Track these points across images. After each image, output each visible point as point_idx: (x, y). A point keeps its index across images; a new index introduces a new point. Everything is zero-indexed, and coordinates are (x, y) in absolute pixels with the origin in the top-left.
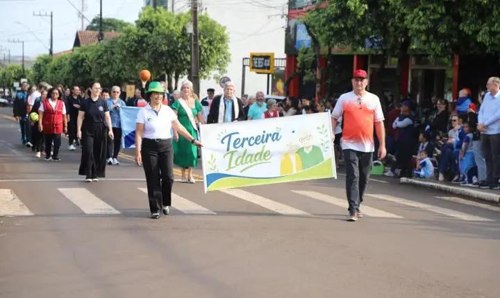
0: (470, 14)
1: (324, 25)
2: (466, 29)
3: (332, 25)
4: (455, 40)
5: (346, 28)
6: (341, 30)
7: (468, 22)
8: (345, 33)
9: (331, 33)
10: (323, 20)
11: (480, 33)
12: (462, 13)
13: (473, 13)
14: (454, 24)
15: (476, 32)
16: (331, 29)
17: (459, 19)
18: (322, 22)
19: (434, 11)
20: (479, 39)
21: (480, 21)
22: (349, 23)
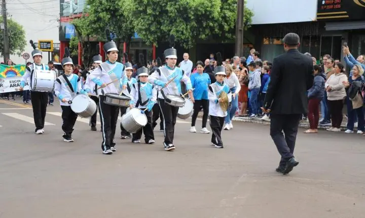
0: (166, 21)
1: (88, 26)
2: (164, 29)
3: (93, 26)
4: (159, 34)
5: (100, 28)
6: (97, 29)
7: (165, 25)
8: (99, 30)
9: (92, 30)
10: (87, 24)
11: (172, 31)
12: (162, 21)
13: (167, 21)
14: (159, 26)
15: (170, 31)
16: (92, 28)
17: (160, 24)
19: (148, 19)
20: (171, 33)
21: (171, 25)
22: (102, 25)
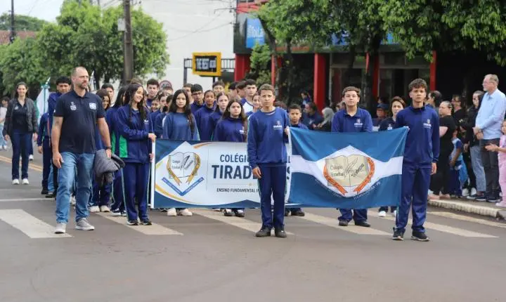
0: (453, 4)
1: (285, 19)
2: (447, 21)
3: (295, 19)
4: (437, 34)
5: (310, 22)
6: (305, 24)
7: (451, 13)
8: (308, 28)
9: (293, 28)
10: (284, 14)
11: (465, 25)
12: (444, 4)
13: (457, 3)
14: (436, 16)
15: (461, 25)
16: (293, 23)
17: (440, 10)
18: (283, 16)
20: (464, 33)
21: (464, 12)
22: (314, 16)
